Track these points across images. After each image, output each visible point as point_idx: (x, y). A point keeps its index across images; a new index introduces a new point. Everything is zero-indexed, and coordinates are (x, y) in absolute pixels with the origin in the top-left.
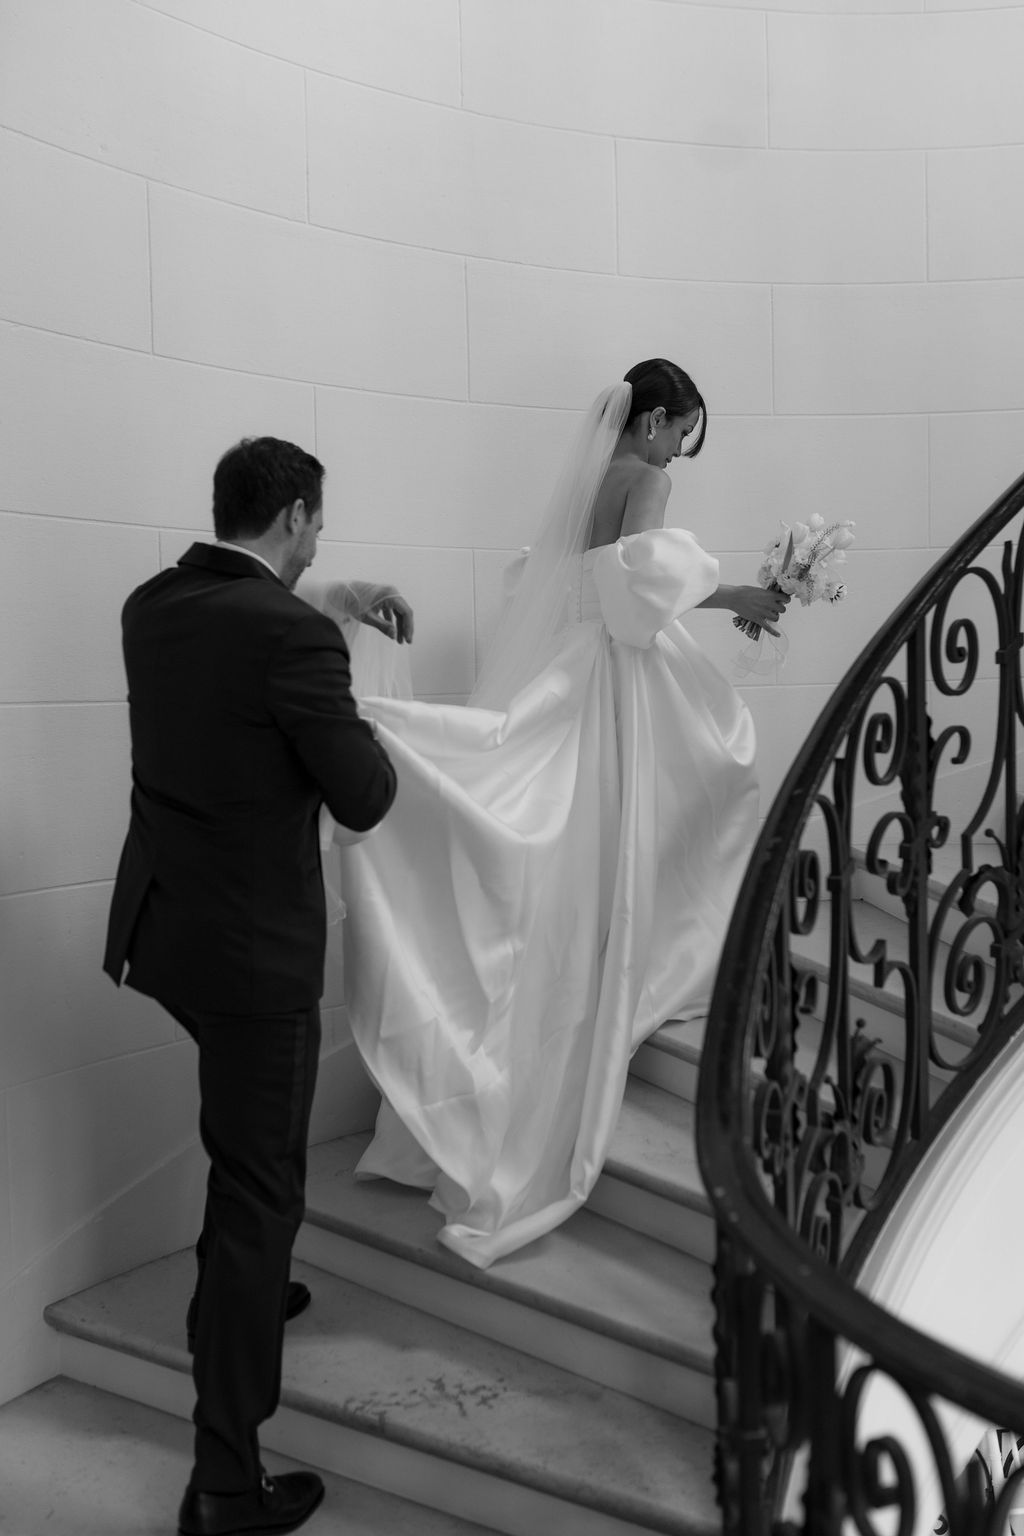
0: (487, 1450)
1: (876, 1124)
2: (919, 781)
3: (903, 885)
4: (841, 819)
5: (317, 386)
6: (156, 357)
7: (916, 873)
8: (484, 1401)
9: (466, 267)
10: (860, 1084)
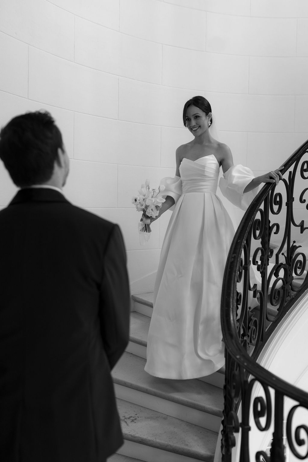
0: (137, 435)
1: (253, 337)
2: (267, 238)
3: (261, 269)
4: (248, 249)
5: (75, 112)
6: (29, 100)
7: (265, 265)
8: (133, 421)
9: (118, 79)
10: (250, 326)
